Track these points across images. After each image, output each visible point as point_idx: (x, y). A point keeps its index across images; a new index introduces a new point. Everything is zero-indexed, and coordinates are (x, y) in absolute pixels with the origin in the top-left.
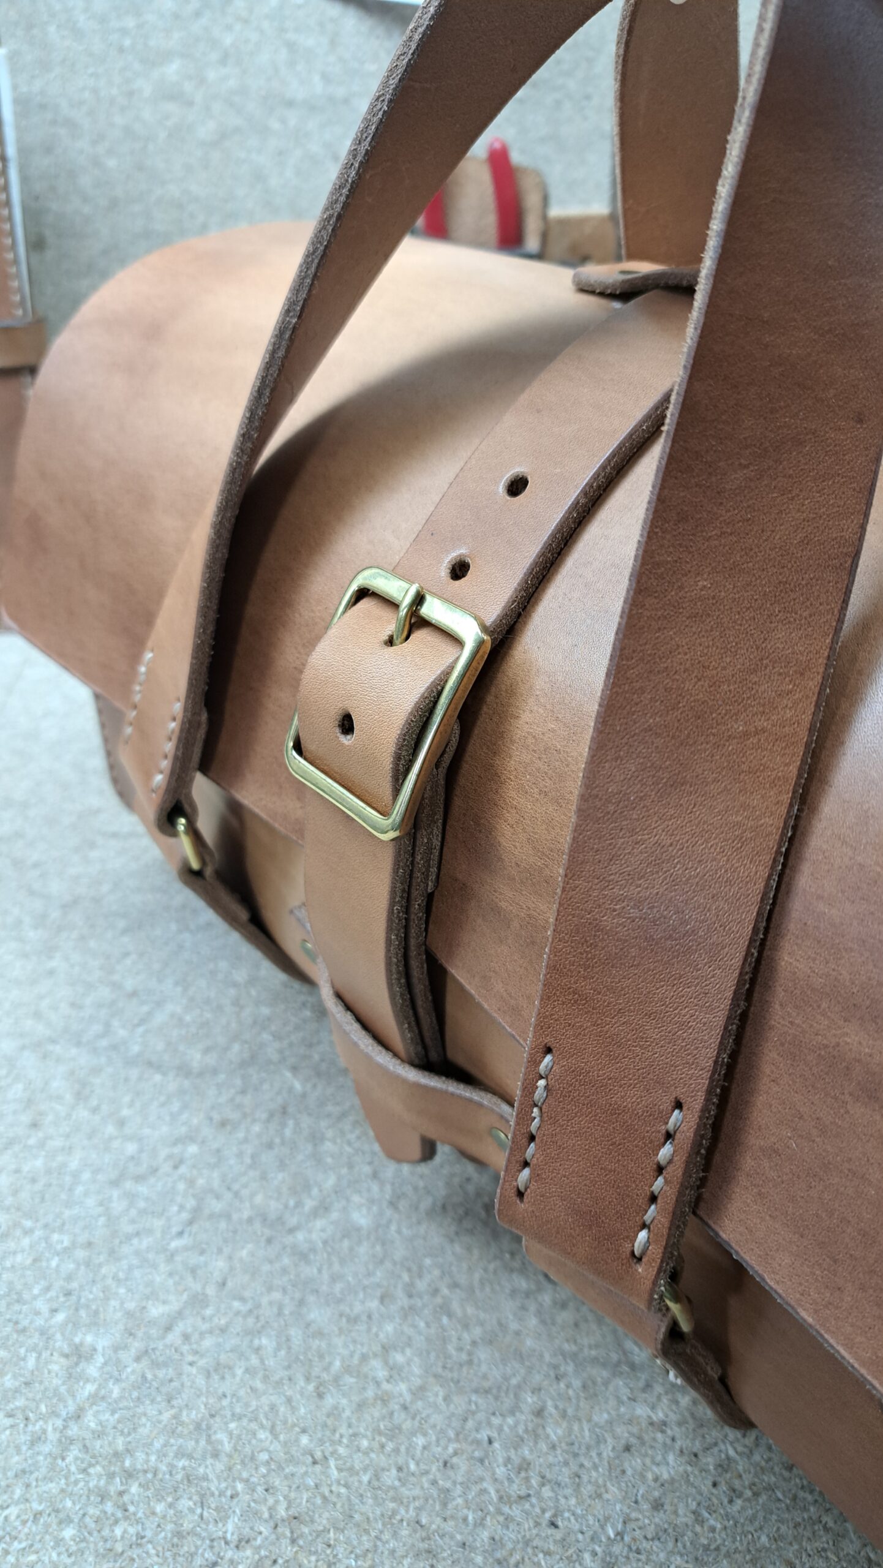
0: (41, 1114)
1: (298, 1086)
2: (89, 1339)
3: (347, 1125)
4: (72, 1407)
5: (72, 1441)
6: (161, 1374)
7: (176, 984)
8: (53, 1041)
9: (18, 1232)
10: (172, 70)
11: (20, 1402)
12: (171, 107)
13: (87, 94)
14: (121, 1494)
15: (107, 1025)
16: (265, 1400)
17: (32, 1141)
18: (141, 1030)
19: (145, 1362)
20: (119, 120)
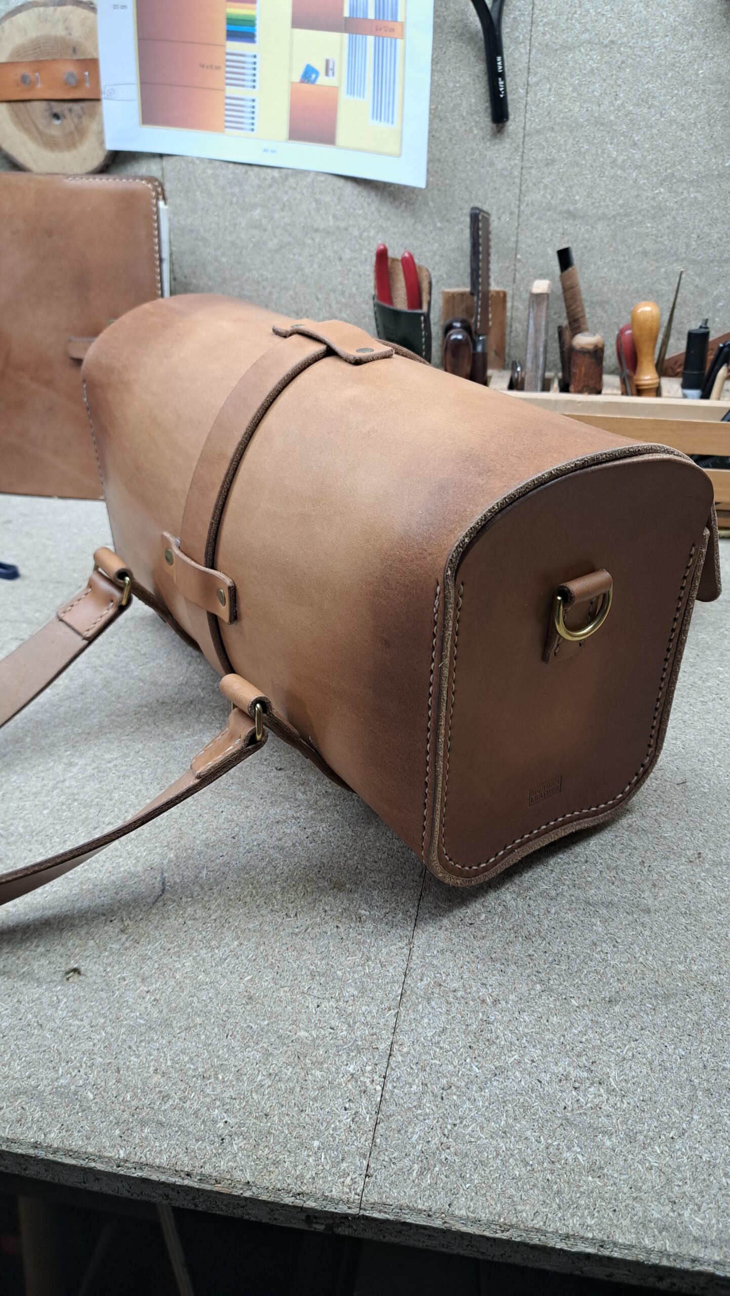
0: (86, 690)
1: (202, 695)
2: (77, 761)
3: (217, 710)
4: (61, 779)
5: (58, 788)
6: (100, 774)
7: (165, 653)
8: (101, 666)
9: (62, 726)
10: (256, 213)
11: (43, 774)
12: (255, 232)
13: (213, 225)
14: (70, 804)
15: (128, 664)
16: (138, 788)
17: (79, 698)
18: (141, 668)
19: (96, 770)
20: (229, 238)
